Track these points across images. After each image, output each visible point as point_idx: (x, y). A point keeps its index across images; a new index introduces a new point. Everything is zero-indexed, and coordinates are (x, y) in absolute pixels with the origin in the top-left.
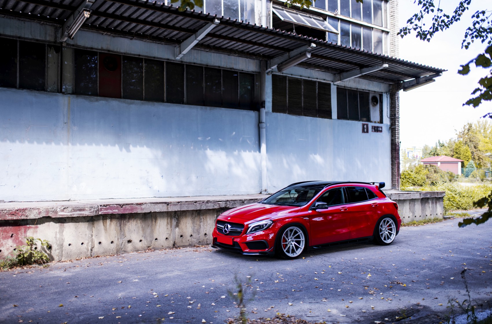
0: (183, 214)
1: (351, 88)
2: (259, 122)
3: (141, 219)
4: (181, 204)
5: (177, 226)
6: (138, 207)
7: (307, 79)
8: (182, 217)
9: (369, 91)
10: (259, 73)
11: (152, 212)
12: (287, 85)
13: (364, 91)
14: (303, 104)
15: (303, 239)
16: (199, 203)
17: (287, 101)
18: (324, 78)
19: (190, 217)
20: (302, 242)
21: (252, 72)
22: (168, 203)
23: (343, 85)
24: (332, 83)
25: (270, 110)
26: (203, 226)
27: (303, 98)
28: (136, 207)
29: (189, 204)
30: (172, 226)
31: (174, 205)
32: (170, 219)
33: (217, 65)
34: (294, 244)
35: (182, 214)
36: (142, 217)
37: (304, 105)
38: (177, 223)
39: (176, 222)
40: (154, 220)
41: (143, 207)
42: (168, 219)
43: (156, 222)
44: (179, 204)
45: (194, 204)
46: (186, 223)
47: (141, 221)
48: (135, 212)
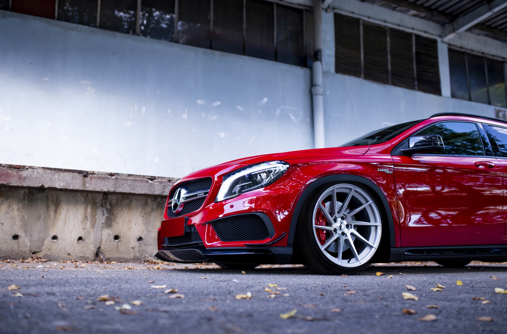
0: (124, 202)
1: (472, 51)
2: (312, 84)
3: (22, 200)
4: (117, 179)
5: (109, 224)
6: (14, 172)
7: (396, 27)
8: (120, 208)
9: (504, 58)
10: (311, 7)
11: (46, 186)
12: (361, 32)
13: (495, 58)
14: (389, 67)
16: (160, 182)
17: (362, 59)
18: (426, 29)
19: (140, 210)
21: (299, 4)
22: (85, 172)
23: (459, 45)
24: (439, 40)
25: (332, 68)
27: (389, 57)
28: (7, 173)
29: (135, 180)
30: (97, 224)
31: (100, 178)
32: (92, 208)
34: (352, 234)
35: (122, 201)
36: (24, 198)
37: (392, 69)
38: (107, 218)
39: (104, 217)
40: (52, 207)
41: (24, 173)
42: (86, 209)
43: (58, 212)
44: (114, 177)
45: (147, 182)
46: (130, 221)
47: (20, 205)
48: (5, 183)
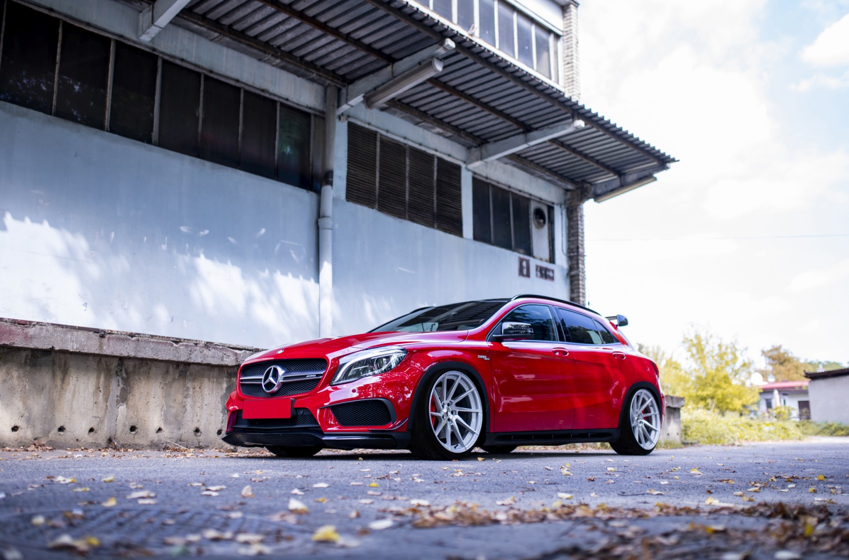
0: (142, 370)
1: (498, 183)
2: (319, 215)
3: (22, 365)
4: (138, 340)
5: (123, 398)
6: (18, 329)
7: (417, 146)
8: (137, 377)
9: (531, 195)
10: (323, 112)
11: (57, 348)
12: (378, 150)
13: (521, 194)
14: (407, 197)
15: (477, 408)
16: (187, 346)
17: (377, 184)
18: (449, 153)
19: (160, 380)
20: (474, 415)
21: (307, 107)
22: (102, 331)
23: (484, 175)
24: (463, 166)
25: (343, 194)
26: (192, 407)
27: (407, 184)
28: (10, 331)
29: (158, 343)
30: (110, 397)
31: (119, 339)
32: (106, 377)
33: (234, 75)
34: (457, 420)
35: (140, 368)
36: (26, 362)
37: (409, 199)
38: (123, 389)
39: (120, 388)
40: (59, 375)
41: (31, 331)
42: (98, 378)
43: (66, 381)
44: (134, 339)
45: (172, 345)
46: (148, 394)
47: (21, 372)
48: (7, 343)
